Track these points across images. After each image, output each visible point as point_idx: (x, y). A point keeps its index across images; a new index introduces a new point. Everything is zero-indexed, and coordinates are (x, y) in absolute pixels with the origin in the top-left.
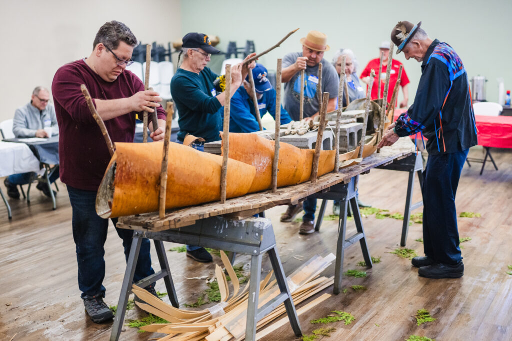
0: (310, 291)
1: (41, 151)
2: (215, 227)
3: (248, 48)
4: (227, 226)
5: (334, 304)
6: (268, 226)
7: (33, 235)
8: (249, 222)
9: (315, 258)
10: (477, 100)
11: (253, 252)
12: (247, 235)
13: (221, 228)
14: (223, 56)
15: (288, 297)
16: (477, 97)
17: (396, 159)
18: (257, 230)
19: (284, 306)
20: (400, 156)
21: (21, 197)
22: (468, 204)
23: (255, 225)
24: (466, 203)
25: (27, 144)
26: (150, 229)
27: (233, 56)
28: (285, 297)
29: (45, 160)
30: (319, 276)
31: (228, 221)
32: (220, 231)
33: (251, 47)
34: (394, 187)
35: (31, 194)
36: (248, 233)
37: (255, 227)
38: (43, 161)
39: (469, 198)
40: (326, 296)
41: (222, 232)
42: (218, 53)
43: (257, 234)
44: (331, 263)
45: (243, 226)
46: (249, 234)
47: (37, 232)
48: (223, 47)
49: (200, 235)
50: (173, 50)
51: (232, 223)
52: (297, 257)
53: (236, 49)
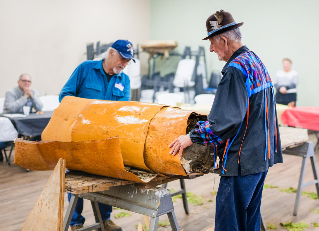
1: (19, 125)
2: (128, 193)
3: (200, 52)
4: (136, 193)
6: (166, 194)
7: (6, 191)
8: (152, 191)
11: (152, 215)
12: (149, 200)
13: (132, 194)
14: (179, 57)
17: (289, 147)
18: (156, 198)
20: (292, 144)
21: (5, 159)
23: (155, 194)
25: (10, 119)
26: (73, 192)
27: (188, 57)
29: (23, 132)
31: (138, 189)
32: (131, 196)
33: (202, 51)
35: (11, 159)
37: (155, 195)
38: (21, 133)
41: (132, 197)
42: (177, 55)
43: (156, 201)
45: (147, 193)
46: (151, 200)
47: (10, 189)
48: (180, 50)
49: (117, 198)
50: (141, 50)
51: (140, 190)
52: (209, 220)
53: (190, 52)
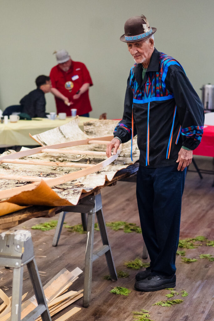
0: (60, 305)
5: (85, 317)
6: (28, 238)
8: (9, 235)
9: (63, 273)
10: (207, 109)
11: (15, 265)
12: (7, 247)
15: (46, 309)
16: (207, 106)
18: (18, 243)
19: (41, 318)
22: (204, 216)
23: (16, 238)
24: (201, 215)
28: (42, 309)
30: (67, 290)
34: (128, 200)
36: (8, 246)
37: (16, 240)
39: (204, 210)
40: (76, 310)
43: (18, 247)
44: (78, 277)
45: (3, 239)
46: (10, 246)
